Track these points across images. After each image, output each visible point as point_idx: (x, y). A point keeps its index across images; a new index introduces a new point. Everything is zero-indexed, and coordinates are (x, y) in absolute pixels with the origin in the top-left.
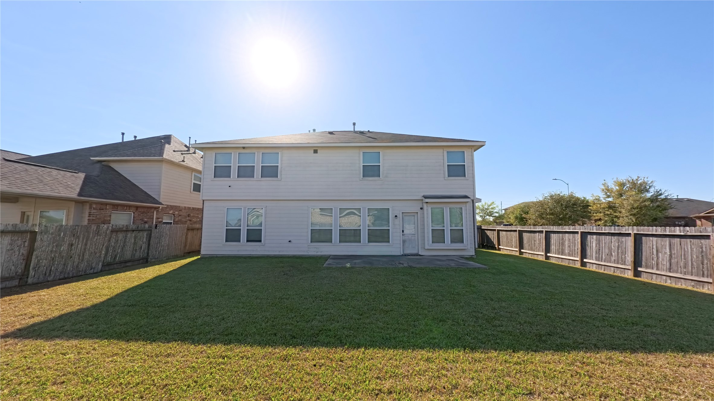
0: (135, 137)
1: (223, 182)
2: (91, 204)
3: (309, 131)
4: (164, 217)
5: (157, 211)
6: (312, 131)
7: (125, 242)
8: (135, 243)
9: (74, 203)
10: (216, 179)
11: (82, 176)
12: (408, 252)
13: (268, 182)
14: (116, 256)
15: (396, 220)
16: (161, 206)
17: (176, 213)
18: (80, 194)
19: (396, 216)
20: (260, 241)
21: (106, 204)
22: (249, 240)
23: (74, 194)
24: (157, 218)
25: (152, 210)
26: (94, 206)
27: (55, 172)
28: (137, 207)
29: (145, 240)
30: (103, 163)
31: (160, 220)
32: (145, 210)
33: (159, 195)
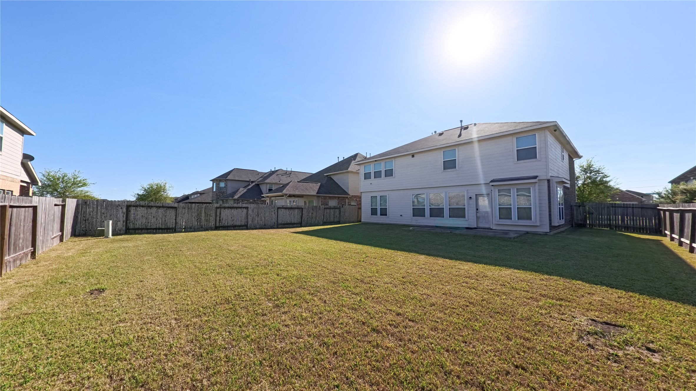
0: (344, 158)
1: (368, 181)
2: (321, 196)
3: (432, 133)
4: (351, 202)
5: (348, 199)
6: (434, 134)
7: (330, 213)
8: (334, 214)
9: (316, 197)
10: (366, 180)
11: (319, 184)
12: (480, 225)
13: (389, 179)
14: (327, 219)
15: (470, 201)
16: (349, 196)
17: (358, 199)
18: (317, 193)
19: (471, 198)
20: (386, 215)
21: (327, 197)
22: (382, 214)
23: (314, 193)
24: (348, 203)
25: (346, 198)
26: (322, 198)
27: (311, 184)
28: (339, 197)
29: (338, 213)
30: (329, 176)
31: (350, 203)
32: (342, 199)
33: (348, 190)
